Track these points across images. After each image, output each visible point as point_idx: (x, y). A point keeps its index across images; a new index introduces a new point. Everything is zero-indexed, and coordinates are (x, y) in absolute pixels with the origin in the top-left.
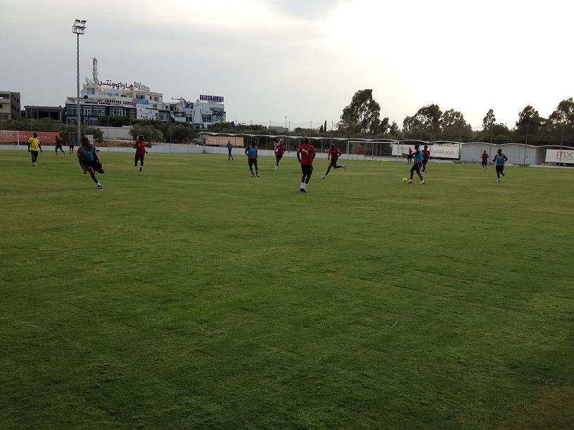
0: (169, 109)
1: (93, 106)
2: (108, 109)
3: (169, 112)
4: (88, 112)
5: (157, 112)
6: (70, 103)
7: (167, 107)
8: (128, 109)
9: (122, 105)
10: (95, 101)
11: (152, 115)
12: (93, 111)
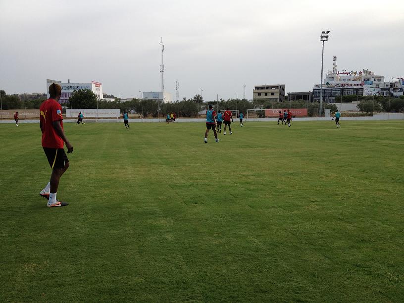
0: (389, 86)
1: (332, 89)
2: (342, 90)
3: (389, 89)
4: (328, 93)
5: (379, 89)
6: (316, 88)
7: (387, 85)
8: (357, 90)
9: (353, 87)
10: (334, 86)
11: (375, 92)
12: (331, 93)
